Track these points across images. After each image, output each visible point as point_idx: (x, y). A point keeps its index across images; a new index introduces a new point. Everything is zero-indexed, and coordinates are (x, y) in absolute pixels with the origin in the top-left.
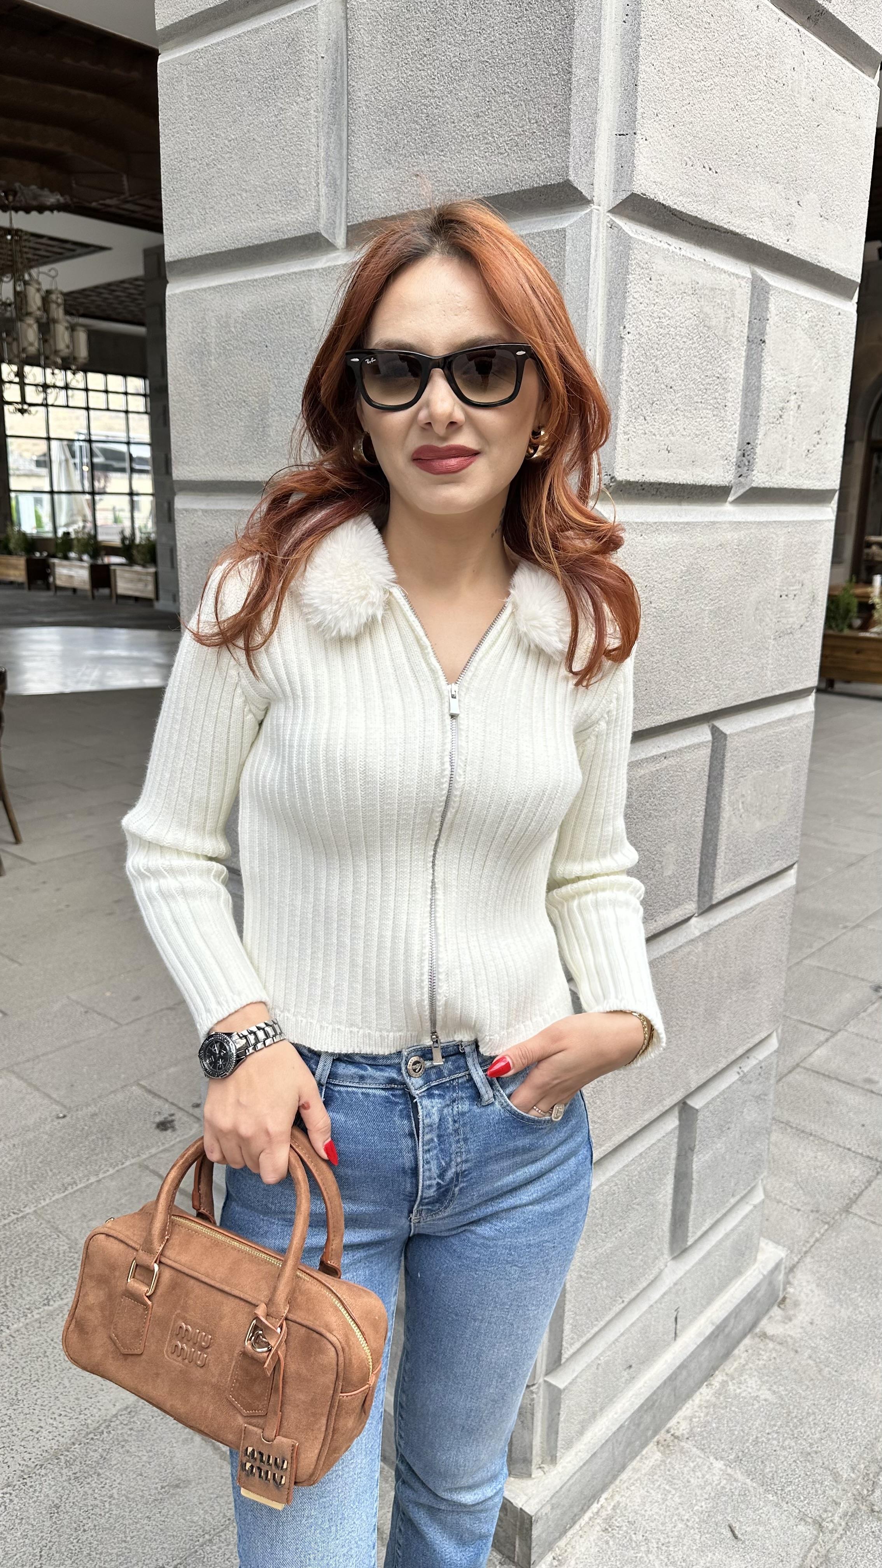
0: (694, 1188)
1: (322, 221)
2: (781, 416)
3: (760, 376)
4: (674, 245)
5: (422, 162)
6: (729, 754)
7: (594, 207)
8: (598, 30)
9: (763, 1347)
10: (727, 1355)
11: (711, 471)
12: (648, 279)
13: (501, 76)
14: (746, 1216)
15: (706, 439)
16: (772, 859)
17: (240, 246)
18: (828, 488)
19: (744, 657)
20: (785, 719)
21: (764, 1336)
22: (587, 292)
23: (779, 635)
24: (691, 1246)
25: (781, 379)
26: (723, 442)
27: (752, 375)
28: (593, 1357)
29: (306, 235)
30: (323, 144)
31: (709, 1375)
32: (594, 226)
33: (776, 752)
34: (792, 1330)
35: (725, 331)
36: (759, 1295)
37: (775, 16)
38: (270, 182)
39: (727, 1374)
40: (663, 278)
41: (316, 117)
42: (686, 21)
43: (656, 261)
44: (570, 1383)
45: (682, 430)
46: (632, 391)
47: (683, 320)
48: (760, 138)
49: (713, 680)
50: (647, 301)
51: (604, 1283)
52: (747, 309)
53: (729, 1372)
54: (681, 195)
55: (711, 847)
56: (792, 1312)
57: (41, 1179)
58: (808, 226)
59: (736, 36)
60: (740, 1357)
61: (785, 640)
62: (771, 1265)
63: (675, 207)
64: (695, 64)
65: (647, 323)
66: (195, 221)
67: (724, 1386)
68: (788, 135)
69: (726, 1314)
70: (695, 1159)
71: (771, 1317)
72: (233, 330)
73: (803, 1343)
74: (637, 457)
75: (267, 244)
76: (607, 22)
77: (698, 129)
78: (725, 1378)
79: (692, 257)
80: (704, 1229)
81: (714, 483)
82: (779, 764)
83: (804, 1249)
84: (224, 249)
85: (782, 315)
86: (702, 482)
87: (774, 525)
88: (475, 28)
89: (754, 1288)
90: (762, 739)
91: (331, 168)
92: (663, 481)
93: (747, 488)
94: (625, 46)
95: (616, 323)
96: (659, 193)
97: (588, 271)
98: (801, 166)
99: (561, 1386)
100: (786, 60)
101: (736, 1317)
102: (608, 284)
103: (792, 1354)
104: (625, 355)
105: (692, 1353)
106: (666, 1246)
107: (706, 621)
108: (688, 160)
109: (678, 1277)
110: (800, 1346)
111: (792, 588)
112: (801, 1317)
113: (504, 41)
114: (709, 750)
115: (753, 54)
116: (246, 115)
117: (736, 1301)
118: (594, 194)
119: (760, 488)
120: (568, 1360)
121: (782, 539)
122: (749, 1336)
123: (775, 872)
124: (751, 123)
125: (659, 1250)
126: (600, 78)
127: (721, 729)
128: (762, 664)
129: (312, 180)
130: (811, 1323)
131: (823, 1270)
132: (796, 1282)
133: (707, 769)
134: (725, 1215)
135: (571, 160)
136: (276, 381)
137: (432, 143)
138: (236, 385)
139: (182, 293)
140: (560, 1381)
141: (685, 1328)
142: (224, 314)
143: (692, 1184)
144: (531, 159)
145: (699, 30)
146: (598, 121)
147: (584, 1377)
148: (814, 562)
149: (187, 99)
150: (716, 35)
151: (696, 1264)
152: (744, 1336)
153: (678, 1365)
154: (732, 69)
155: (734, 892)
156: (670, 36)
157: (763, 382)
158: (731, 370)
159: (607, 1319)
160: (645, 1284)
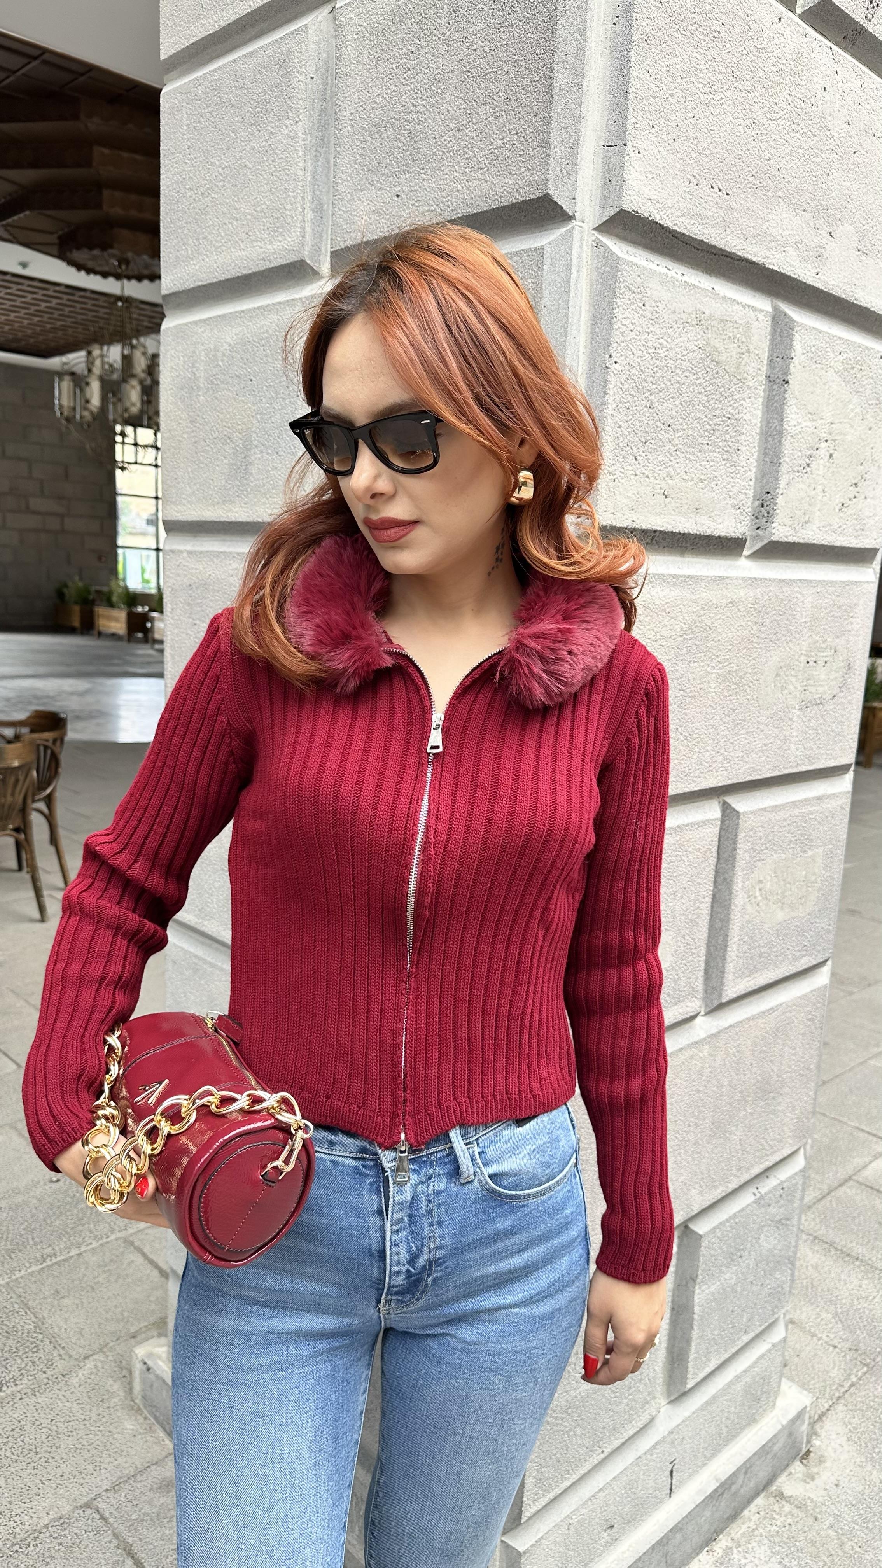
0: (695, 1323)
1: (306, 248)
2: (808, 465)
3: (782, 420)
4: (676, 270)
5: (403, 181)
6: (743, 835)
7: (575, 223)
8: (582, 32)
9: (777, 1510)
10: (735, 1516)
11: (720, 521)
12: (641, 305)
13: (483, 85)
14: (762, 1356)
15: (713, 484)
16: (797, 954)
17: (229, 277)
18: (867, 546)
19: (761, 727)
20: (813, 798)
21: (780, 1496)
22: (567, 315)
23: (805, 706)
24: (692, 1388)
25: (809, 424)
26: (735, 490)
27: (773, 418)
28: (563, 1516)
29: (291, 263)
30: (310, 169)
31: (709, 1540)
32: (576, 245)
33: (802, 835)
34: (813, 1492)
35: (738, 368)
36: (776, 1448)
37: (801, 30)
38: (258, 209)
39: (732, 1540)
40: (659, 304)
41: (304, 140)
42: (690, 28)
43: (650, 286)
44: (533, 1546)
45: (683, 473)
46: (620, 427)
47: (685, 353)
48: (783, 161)
49: (722, 751)
50: (639, 329)
51: (579, 1431)
52: (766, 345)
53: (735, 1538)
54: (683, 215)
55: (721, 938)
56: (815, 1470)
57: (22, 1248)
58: (842, 259)
59: (752, 49)
60: (750, 1520)
61: (814, 711)
62: (793, 1413)
63: (676, 228)
64: (701, 75)
65: (640, 354)
66: (190, 252)
67: (727, 1554)
68: (817, 160)
69: (734, 1469)
70: (697, 1291)
71: (790, 1474)
72: (220, 363)
73: (824, 1508)
74: (625, 501)
75: (255, 274)
76: (594, 24)
77: (705, 145)
78: (730, 1545)
79: (697, 284)
80: (708, 1370)
81: (723, 534)
82: (806, 848)
83: (837, 1394)
84: (215, 280)
85: (810, 354)
86: (709, 533)
87: (800, 584)
88: (458, 36)
89: (770, 1440)
90: (785, 820)
91: (318, 193)
92: (659, 528)
93: (766, 542)
94: (614, 49)
95: (601, 351)
96: (655, 212)
97: (568, 293)
98: (834, 194)
99: (521, 1549)
100: (815, 79)
101: (746, 1473)
102: (592, 308)
103: (811, 1520)
104: (611, 386)
105: (689, 1513)
106: (659, 1388)
107: (713, 686)
108: (692, 178)
109: (674, 1424)
110: (820, 1513)
111: (822, 654)
112: (826, 1476)
113: (486, 49)
114: (718, 829)
115: (774, 69)
116: (239, 141)
117: (747, 1455)
118: (577, 209)
119: (781, 542)
120: (530, 1518)
121: (810, 599)
122: (762, 1495)
123: (801, 969)
124: (772, 143)
125: (649, 1394)
126: (585, 83)
127: (733, 805)
128: (785, 736)
129: (299, 205)
130: (837, 1485)
131: (856, 1421)
132: (823, 1433)
133: (714, 849)
134: (737, 1353)
135: (550, 172)
136: (259, 416)
137: (414, 160)
138: (222, 421)
139: (175, 327)
140: (521, 1542)
141: (682, 1483)
142: (212, 347)
143: (693, 1319)
144: (510, 173)
145: (707, 39)
146: (582, 130)
147: (552, 1538)
148: (850, 627)
149: (185, 128)
150: (728, 45)
151: (697, 1410)
152: (757, 1494)
153: (671, 1527)
154: (746, 83)
155: (750, 990)
156: (669, 42)
157: (785, 426)
158: (745, 411)
159: (582, 1471)
160: (631, 1433)
